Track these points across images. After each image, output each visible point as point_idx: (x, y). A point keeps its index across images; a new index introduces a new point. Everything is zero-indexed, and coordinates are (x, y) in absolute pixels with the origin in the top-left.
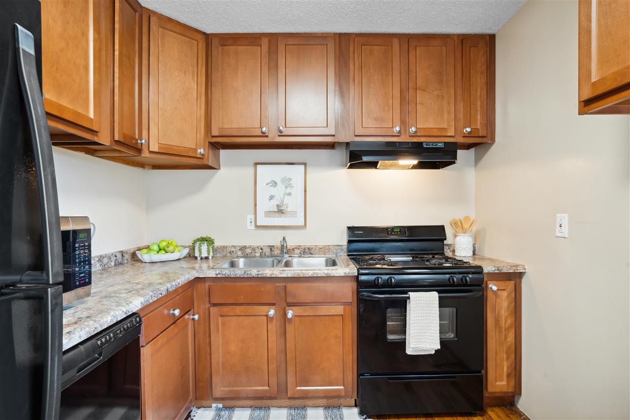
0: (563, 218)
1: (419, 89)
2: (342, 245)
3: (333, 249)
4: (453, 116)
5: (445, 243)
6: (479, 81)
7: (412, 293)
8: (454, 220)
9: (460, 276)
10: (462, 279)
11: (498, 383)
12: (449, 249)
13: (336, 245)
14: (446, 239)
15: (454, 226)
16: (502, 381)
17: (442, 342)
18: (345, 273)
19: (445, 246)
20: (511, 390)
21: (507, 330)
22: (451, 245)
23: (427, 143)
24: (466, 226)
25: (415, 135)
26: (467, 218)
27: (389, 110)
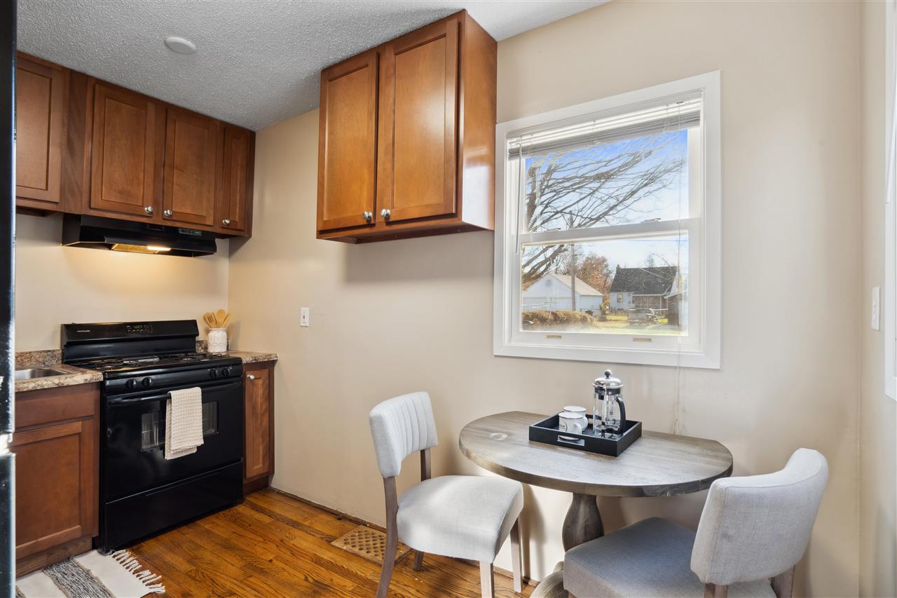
0: (305, 311)
1: (176, 168)
2: (54, 351)
3: (38, 356)
4: (212, 204)
5: (197, 340)
6: (239, 174)
7: (174, 392)
8: (208, 314)
9: (221, 369)
10: (223, 372)
11: (255, 467)
12: (201, 346)
13: (44, 351)
14: (198, 335)
15: (207, 320)
16: (259, 464)
17: (205, 438)
18: (86, 380)
19: (197, 344)
20: (266, 470)
21: (263, 415)
22: (202, 341)
23: (183, 230)
24: (220, 320)
25: (170, 218)
26: (221, 312)
27: (139, 185)
